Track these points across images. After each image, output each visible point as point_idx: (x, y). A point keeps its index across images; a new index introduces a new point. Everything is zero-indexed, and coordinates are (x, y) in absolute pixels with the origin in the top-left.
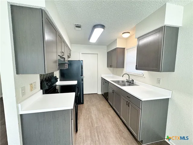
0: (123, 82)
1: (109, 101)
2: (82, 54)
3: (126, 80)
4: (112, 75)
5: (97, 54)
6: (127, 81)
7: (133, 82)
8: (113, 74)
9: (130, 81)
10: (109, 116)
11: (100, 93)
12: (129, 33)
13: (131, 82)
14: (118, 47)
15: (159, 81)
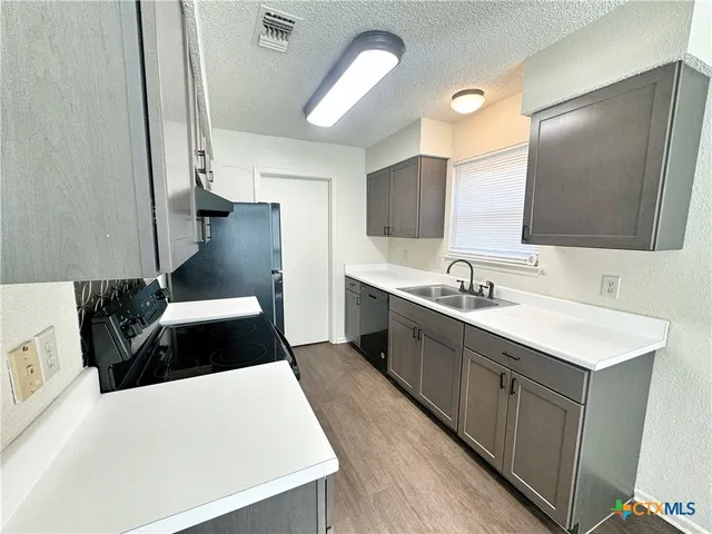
0: (444, 292)
1: (391, 370)
2: (263, 175)
3: (458, 286)
4: (384, 267)
5: (329, 181)
6: (462, 286)
7: (491, 290)
8: (389, 261)
9: (476, 289)
10: (410, 435)
11: (340, 338)
12: (481, 93)
13: (481, 291)
14: (423, 152)
15: (609, 286)
